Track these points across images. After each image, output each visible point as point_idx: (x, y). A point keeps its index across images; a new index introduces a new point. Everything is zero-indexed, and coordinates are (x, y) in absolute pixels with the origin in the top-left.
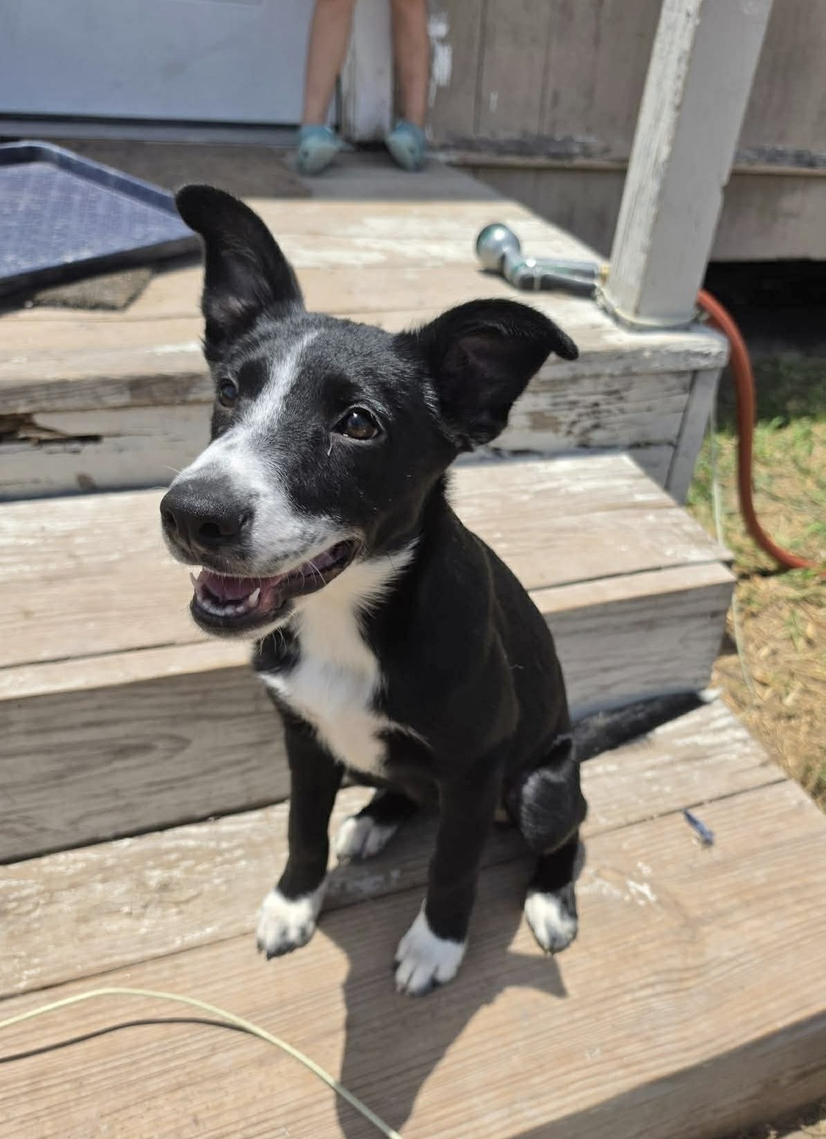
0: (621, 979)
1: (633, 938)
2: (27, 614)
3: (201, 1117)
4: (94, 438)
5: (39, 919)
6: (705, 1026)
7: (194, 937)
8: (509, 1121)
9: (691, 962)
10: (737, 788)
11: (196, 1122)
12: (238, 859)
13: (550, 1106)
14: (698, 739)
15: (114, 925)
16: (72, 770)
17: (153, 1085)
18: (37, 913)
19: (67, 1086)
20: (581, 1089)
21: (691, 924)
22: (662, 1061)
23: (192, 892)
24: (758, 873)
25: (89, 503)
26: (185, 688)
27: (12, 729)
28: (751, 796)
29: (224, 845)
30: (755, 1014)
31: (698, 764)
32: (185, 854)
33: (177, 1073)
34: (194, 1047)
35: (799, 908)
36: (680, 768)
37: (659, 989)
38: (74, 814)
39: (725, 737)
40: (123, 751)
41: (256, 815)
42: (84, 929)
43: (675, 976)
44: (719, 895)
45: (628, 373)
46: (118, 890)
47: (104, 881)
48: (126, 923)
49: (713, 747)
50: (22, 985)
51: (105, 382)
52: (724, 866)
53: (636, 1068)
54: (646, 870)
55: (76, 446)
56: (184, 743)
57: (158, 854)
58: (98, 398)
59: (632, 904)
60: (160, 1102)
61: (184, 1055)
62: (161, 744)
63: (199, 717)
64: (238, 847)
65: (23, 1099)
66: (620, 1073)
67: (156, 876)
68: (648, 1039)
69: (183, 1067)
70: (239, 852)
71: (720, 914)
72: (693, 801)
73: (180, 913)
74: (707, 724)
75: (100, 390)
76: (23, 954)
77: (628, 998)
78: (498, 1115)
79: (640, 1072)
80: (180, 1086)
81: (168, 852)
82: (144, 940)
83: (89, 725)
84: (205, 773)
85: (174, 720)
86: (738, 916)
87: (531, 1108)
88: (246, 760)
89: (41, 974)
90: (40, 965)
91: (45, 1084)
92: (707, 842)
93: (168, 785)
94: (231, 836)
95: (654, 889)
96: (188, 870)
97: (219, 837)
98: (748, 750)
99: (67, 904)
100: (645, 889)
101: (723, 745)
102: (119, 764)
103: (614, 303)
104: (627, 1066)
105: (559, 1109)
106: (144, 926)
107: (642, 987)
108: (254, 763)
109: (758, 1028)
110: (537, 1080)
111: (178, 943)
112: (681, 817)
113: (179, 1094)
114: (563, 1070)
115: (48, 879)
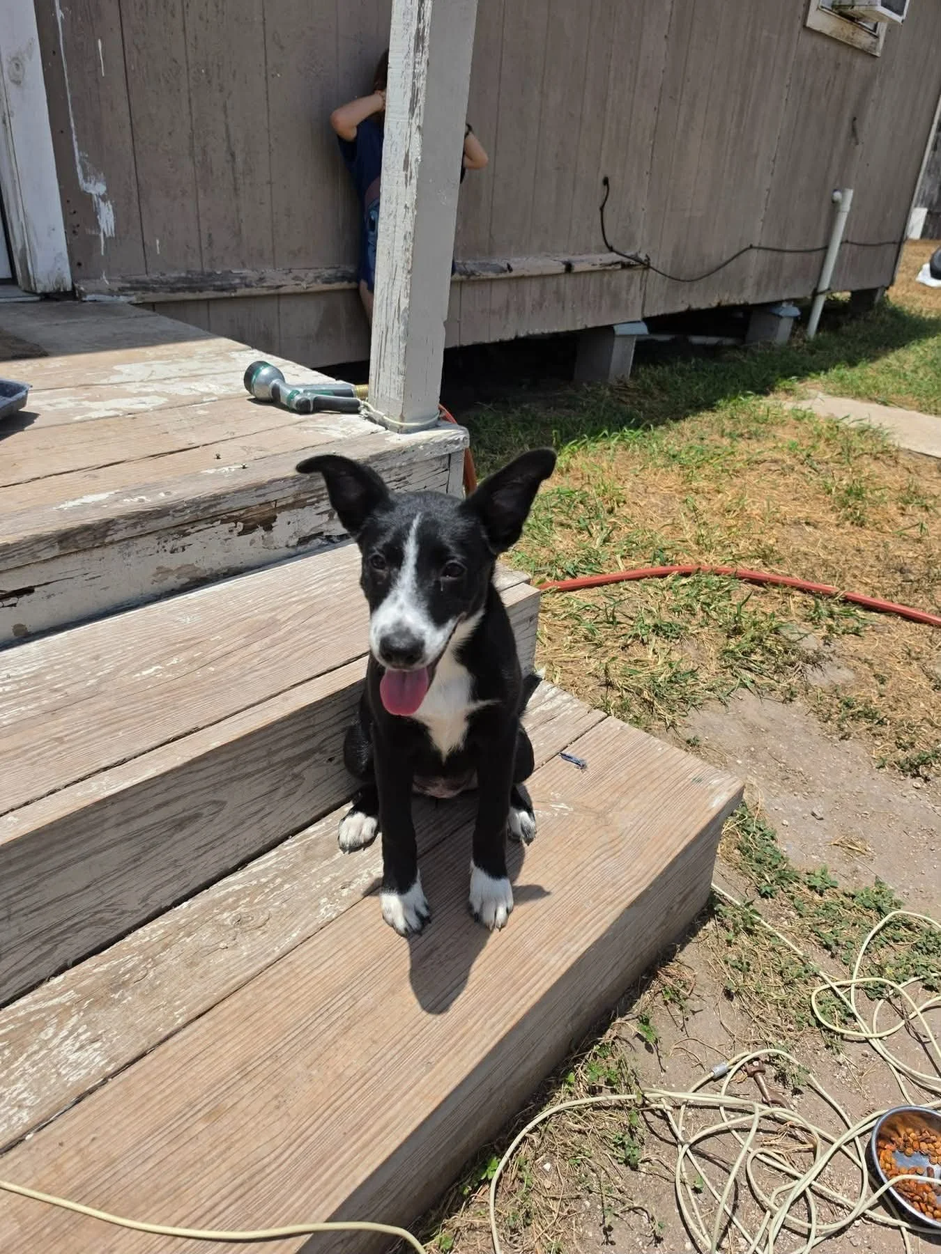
0: (579, 859)
1: (573, 835)
2: (60, 740)
3: (376, 1038)
4: (29, 590)
5: (156, 978)
6: (640, 866)
7: (287, 943)
8: (564, 958)
9: (613, 835)
10: (582, 731)
11: (374, 1042)
12: (281, 885)
13: (582, 941)
14: (542, 708)
15: (221, 958)
16: (145, 851)
17: (329, 1036)
18: (151, 974)
19: (268, 1063)
20: (592, 926)
21: (600, 815)
22: (629, 892)
23: (263, 918)
24: (622, 774)
25: (33, 647)
26: (224, 757)
27: (106, 825)
28: (593, 732)
29: (263, 880)
30: (663, 849)
31: (551, 723)
32: (239, 895)
33: (340, 1022)
34: (341, 1003)
35: (654, 786)
36: (542, 729)
37: (604, 856)
38: (144, 892)
39: (558, 702)
40: (180, 825)
41: (273, 853)
42: (199, 970)
43: (608, 847)
44: (607, 795)
45: (411, 463)
46: (205, 936)
47: (189, 935)
48: (227, 953)
49: (553, 710)
50: (180, 1021)
51: (39, 540)
52: (600, 777)
53: (616, 902)
54: (558, 796)
55: (12, 600)
56: (221, 804)
57: (216, 903)
58: (34, 555)
59: (560, 817)
60: (341, 1042)
61: (335, 1011)
62: (205, 811)
63: (232, 780)
64: (276, 877)
65: (243, 1082)
66: (610, 908)
67: (227, 917)
68: (614, 884)
69: (342, 1017)
70: (279, 880)
71: (614, 804)
72: (561, 747)
73: (264, 933)
74: (543, 697)
75: (36, 548)
76: (164, 1003)
77: (589, 868)
78: (556, 957)
79: (621, 903)
80: (348, 1028)
81: (225, 898)
82: (250, 959)
83: (158, 807)
84: (234, 829)
85: (215, 787)
86: (624, 802)
87: (573, 945)
88: (263, 809)
89: (189, 1010)
90: (183, 1004)
91: (250, 1068)
92: (582, 766)
93: (210, 846)
94: (265, 872)
95: (568, 804)
96: (250, 904)
97: (256, 876)
98: (576, 706)
99: (171, 959)
100: (563, 806)
101: (559, 707)
102: (178, 836)
103: (379, 413)
104: (612, 902)
105: (588, 940)
106: (244, 950)
107: (594, 860)
108: (267, 810)
109: (669, 856)
110: (566, 930)
111: (278, 952)
112: (559, 757)
113: (352, 1032)
114: (578, 919)
115: (141, 949)
